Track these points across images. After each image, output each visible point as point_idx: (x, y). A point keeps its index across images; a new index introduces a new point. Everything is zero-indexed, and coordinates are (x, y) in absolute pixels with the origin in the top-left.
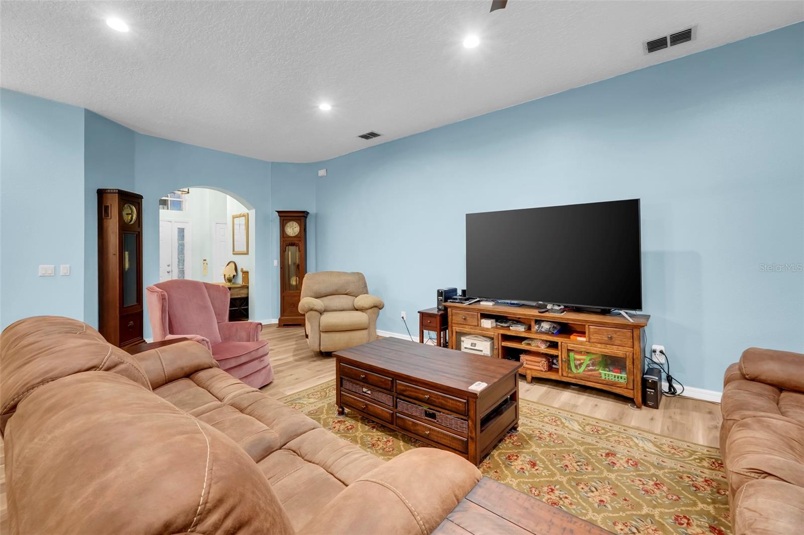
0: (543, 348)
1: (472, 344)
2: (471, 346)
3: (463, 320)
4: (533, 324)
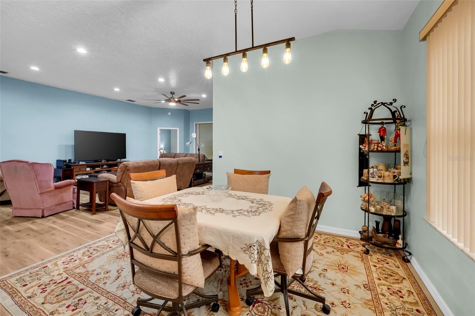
3: (79, 170)
4: (101, 167)
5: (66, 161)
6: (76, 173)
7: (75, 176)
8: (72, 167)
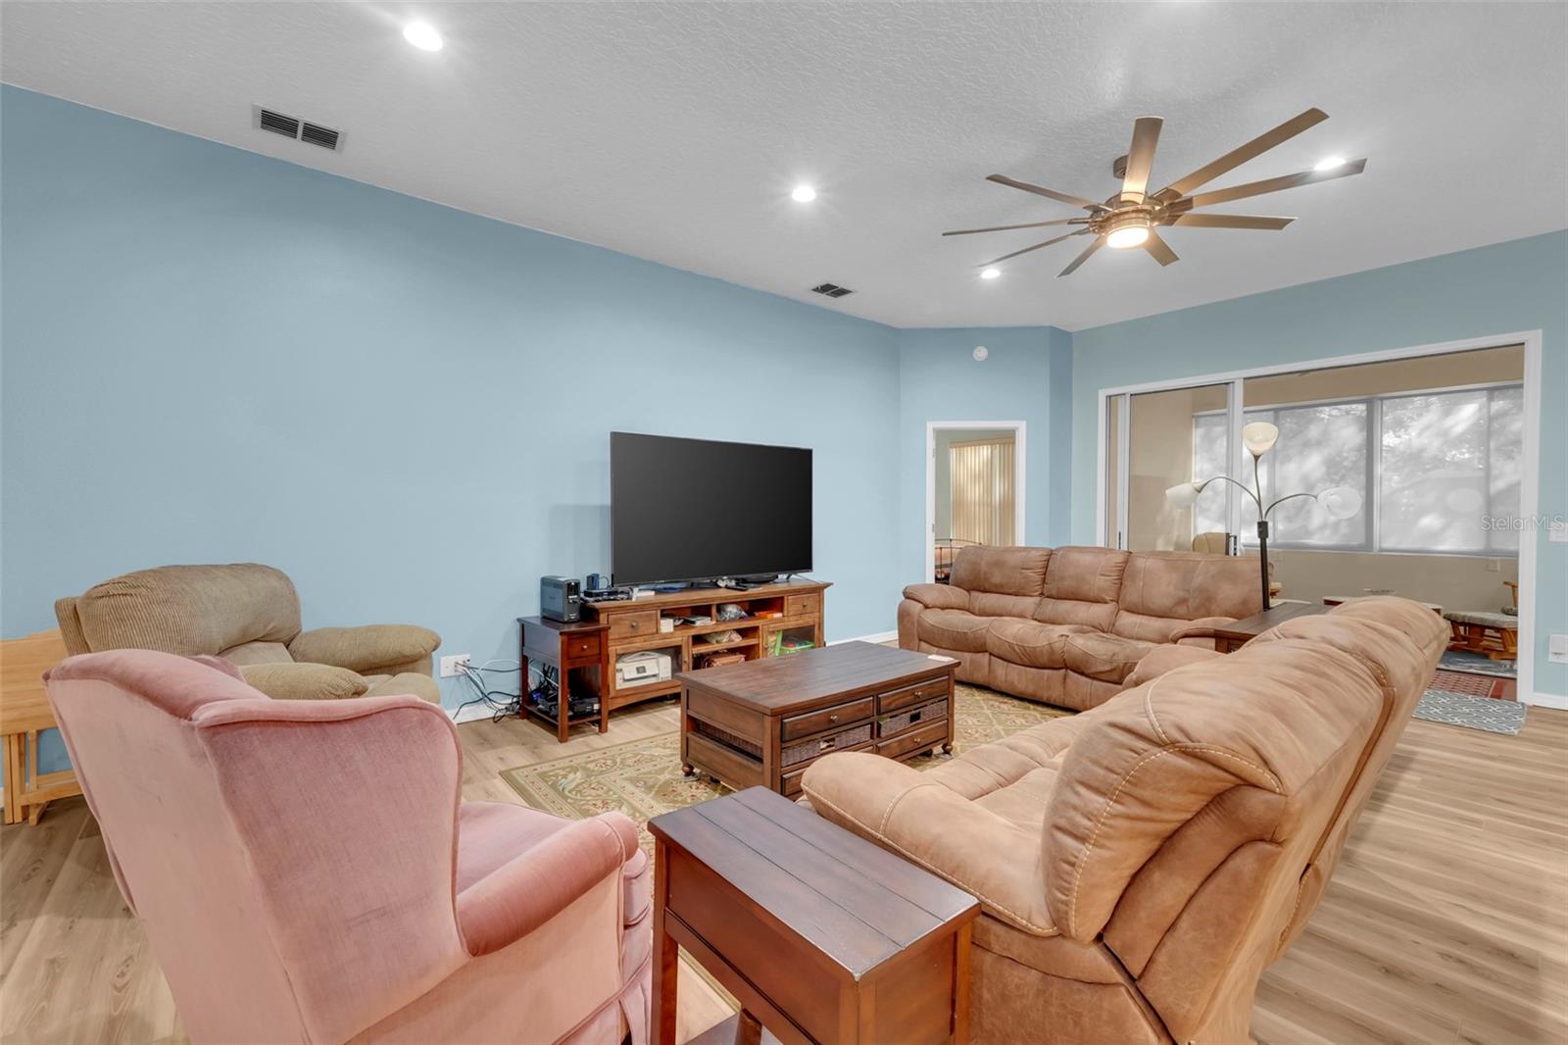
0: (738, 640)
1: (638, 670)
2: (638, 672)
3: (631, 630)
4: (714, 610)
5: (577, 585)
6: (620, 649)
7: (612, 660)
8: (603, 617)
